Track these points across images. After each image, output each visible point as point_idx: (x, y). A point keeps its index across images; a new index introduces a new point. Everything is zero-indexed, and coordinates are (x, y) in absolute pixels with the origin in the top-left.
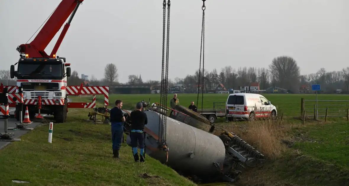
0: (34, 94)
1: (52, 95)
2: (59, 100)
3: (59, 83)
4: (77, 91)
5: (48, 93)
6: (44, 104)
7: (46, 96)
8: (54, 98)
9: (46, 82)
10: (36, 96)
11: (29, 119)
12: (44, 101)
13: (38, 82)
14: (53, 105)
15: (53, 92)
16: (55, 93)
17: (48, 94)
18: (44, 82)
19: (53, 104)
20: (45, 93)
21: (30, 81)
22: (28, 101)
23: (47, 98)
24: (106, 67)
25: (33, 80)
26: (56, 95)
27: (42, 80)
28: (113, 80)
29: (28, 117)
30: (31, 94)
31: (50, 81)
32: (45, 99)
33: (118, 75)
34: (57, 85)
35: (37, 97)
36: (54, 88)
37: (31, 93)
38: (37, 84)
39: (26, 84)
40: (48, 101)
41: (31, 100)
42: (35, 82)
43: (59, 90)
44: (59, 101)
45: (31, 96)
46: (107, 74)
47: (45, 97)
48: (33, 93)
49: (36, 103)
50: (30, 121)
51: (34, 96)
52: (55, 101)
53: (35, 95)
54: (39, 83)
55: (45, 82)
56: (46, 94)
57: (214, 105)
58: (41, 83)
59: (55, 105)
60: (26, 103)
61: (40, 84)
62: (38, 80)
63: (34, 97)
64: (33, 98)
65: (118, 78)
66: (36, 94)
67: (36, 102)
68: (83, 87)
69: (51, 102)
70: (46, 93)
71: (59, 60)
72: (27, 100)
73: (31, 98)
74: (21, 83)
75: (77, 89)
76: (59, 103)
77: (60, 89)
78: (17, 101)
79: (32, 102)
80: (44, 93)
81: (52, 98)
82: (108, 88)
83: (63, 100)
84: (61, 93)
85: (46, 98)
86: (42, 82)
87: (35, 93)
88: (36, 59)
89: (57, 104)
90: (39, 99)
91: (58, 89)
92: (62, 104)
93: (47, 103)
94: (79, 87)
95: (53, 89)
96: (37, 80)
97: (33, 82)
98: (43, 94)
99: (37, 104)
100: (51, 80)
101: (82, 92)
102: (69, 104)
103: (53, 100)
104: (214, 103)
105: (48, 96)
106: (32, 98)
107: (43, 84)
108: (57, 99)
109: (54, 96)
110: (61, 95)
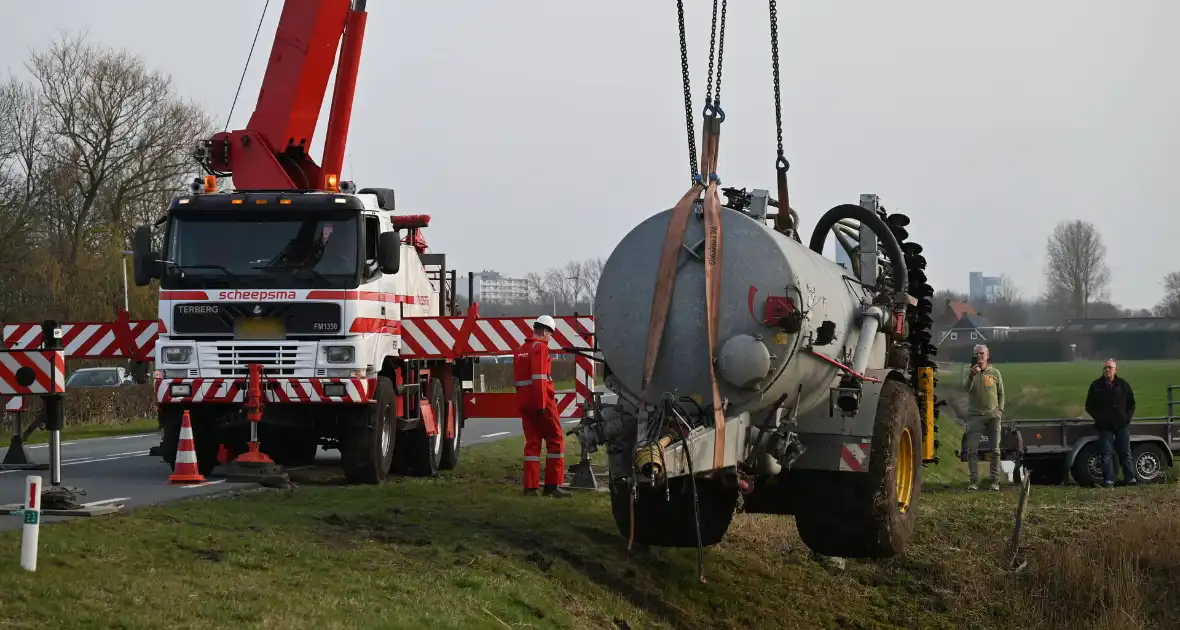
0: (230, 355)
1: (309, 358)
2: (342, 380)
3: (340, 302)
4: (449, 341)
5: (295, 348)
6: (277, 400)
7: (284, 362)
8: (321, 371)
9: (284, 300)
10: (241, 362)
11: (195, 466)
12: (275, 386)
13: (251, 300)
14: (316, 404)
15: (316, 343)
16: (327, 349)
17: (294, 355)
18: (275, 300)
19: (315, 397)
20: (282, 351)
21: (214, 295)
22: (205, 387)
23: (291, 371)
24: (1053, 239)
25: (228, 291)
26: (331, 358)
27: (268, 291)
28: (1087, 295)
29: (191, 457)
30: (221, 355)
31: (301, 295)
32: (281, 375)
33: (1107, 270)
34: (334, 314)
35: (242, 366)
36: (321, 327)
37: (219, 348)
38: (245, 309)
39: (200, 310)
40: (295, 384)
41: (217, 383)
42: (238, 300)
43: (343, 337)
44: (344, 385)
45: (221, 362)
46: (1058, 268)
47: (281, 366)
48: (230, 348)
49: (239, 398)
50: (201, 477)
51: (230, 362)
52: (325, 384)
53: (238, 358)
54: (254, 304)
55: (279, 300)
56: (284, 355)
57: (1170, 397)
58: (262, 305)
59: (326, 405)
60: (199, 397)
61: (257, 310)
62: (251, 291)
63: (232, 366)
64: (228, 371)
65: (1106, 288)
66: (241, 355)
67: (241, 391)
68: (477, 322)
69: (308, 388)
70: (285, 348)
71: (343, 201)
72: (198, 382)
73: (218, 374)
74: (176, 307)
75: (451, 329)
76: (345, 394)
77: (345, 330)
78: (36, 387)
79: (221, 393)
80: (277, 348)
81: (311, 374)
82: (589, 325)
83: (365, 384)
84: (350, 350)
85: (286, 371)
86: (267, 300)
87: (237, 348)
88: (245, 200)
89: (333, 398)
90: (253, 379)
91: (339, 329)
92: (356, 397)
93: (291, 393)
94: (458, 323)
95: (318, 330)
96: (242, 291)
97: (227, 300)
98: (274, 355)
99: (246, 400)
100: (308, 291)
101: (475, 343)
102: (473, 401)
103: (314, 382)
104: (1170, 389)
105: (293, 362)
106: (224, 371)
107: (271, 310)
108: (334, 375)
109: (323, 362)
110: (352, 359)
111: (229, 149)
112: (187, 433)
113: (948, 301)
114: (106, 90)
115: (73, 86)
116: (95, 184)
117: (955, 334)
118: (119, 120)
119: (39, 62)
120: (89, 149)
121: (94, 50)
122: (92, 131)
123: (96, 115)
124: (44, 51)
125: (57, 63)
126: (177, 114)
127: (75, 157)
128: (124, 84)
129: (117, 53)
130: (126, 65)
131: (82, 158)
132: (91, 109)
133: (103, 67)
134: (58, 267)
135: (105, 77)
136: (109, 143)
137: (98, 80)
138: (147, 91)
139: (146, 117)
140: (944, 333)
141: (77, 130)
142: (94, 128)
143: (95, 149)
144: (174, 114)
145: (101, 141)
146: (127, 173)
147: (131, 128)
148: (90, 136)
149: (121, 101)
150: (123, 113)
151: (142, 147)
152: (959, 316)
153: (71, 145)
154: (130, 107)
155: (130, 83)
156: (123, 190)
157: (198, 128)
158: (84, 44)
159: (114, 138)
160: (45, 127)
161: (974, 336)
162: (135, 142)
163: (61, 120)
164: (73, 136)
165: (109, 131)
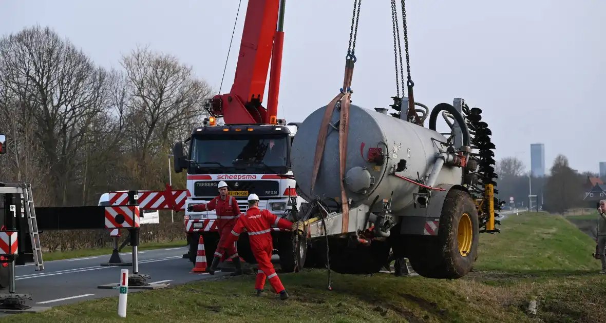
3: (279, 180)
9: (250, 179)
11: (206, 263)
13: (233, 179)
15: (266, 201)
16: (272, 204)
18: (245, 179)
21: (213, 177)
22: (210, 224)
25: (222, 175)
26: (274, 209)
27: (242, 175)
29: (203, 259)
31: (259, 177)
34: (276, 186)
36: (268, 193)
39: (206, 185)
43: (280, 198)
54: (235, 182)
55: (248, 179)
58: (239, 182)
60: (207, 229)
61: (236, 185)
62: (233, 175)
71: (280, 129)
72: (207, 221)
74: (196, 183)
77: (281, 194)
78: (126, 224)
84: (284, 205)
86: (241, 179)
88: (230, 129)
91: (278, 194)
95: (267, 195)
96: (229, 175)
100: (262, 175)
107: (244, 184)
110: (285, 209)
111: (222, 103)
112: (201, 247)
113: (588, 177)
114: (159, 73)
115: (143, 71)
116: (154, 121)
117: (592, 194)
118: (166, 89)
119: (126, 60)
120: (151, 103)
121: (153, 53)
122: (153, 95)
123: (155, 86)
124: (128, 54)
125: (135, 60)
126: (196, 86)
127: (144, 108)
128: (169, 70)
129: (165, 55)
130: (169, 61)
131: (148, 108)
132: (151, 82)
133: (158, 62)
134: (136, 163)
135: (159, 67)
136: (161, 101)
137: (156, 68)
138: (180, 74)
139: (179, 87)
140: (586, 193)
141: (145, 93)
142: (154, 93)
143: (154, 103)
144: (194, 86)
145: (157, 99)
146: (170, 115)
147: (172, 92)
148: (152, 97)
149: (167, 79)
150: (168, 85)
151: (178, 102)
152: (594, 185)
153: (142, 101)
154: (172, 82)
155: (172, 70)
156: (168, 124)
157: (206, 92)
158: (148, 51)
159: (163, 98)
160: (129, 92)
161: (602, 195)
162: (174, 100)
163: (136, 89)
164: (143, 97)
165: (161, 95)
